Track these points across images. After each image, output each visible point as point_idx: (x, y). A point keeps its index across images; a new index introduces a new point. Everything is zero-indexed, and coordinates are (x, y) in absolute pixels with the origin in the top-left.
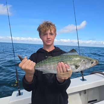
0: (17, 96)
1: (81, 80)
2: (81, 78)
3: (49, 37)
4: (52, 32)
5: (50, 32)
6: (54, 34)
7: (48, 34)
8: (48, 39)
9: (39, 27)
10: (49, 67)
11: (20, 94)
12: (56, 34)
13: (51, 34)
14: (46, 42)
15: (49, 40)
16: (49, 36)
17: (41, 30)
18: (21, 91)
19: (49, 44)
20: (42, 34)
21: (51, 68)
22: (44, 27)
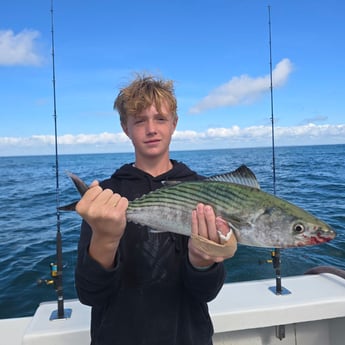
0: (51, 319)
1: (270, 288)
2: (273, 282)
3: (152, 130)
4: (164, 111)
5: (157, 113)
6: (169, 118)
7: (151, 120)
8: (150, 134)
9: (118, 98)
10: (171, 213)
11: (61, 314)
12: (176, 120)
13: (160, 118)
14: (144, 145)
15: (153, 139)
16: (153, 126)
17: (126, 106)
18: (67, 305)
19: (155, 151)
20: (130, 120)
21: (176, 216)
22: (134, 96)
